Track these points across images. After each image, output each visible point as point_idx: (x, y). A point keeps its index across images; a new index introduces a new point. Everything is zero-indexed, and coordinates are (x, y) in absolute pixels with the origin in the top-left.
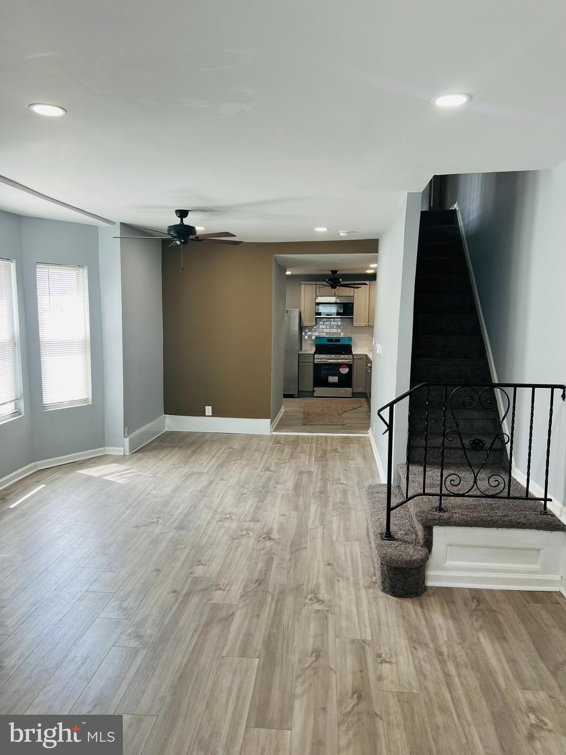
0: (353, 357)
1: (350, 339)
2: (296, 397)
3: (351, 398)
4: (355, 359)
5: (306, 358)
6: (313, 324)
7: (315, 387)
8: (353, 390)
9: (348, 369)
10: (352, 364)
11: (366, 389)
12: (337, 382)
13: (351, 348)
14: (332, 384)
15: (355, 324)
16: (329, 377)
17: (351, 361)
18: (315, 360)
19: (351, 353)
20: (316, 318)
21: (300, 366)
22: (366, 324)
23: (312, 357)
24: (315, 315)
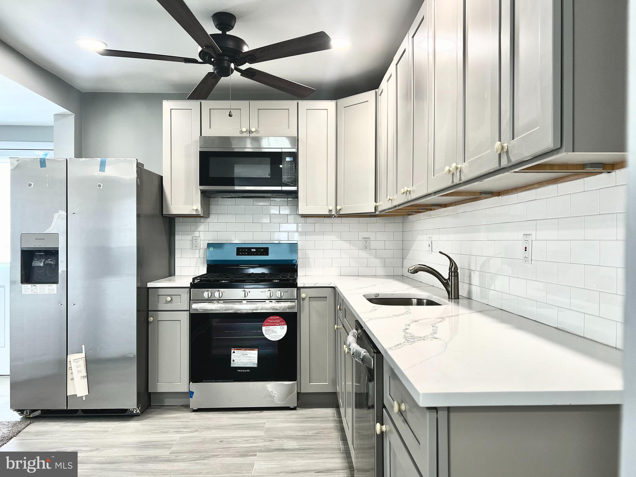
0: (298, 294)
1: (293, 247)
2: (137, 415)
3: (294, 409)
4: (304, 299)
5: (169, 299)
6: (195, 208)
7: (194, 381)
8: (299, 386)
9: (285, 327)
10: (296, 313)
11: (334, 382)
12: (256, 366)
13: (296, 271)
14: (244, 371)
15: (303, 210)
16: (232, 351)
17: (293, 304)
18: (194, 306)
19: (293, 284)
20: (203, 192)
21: (151, 322)
22: (331, 208)
23: (185, 296)
24: (200, 186)
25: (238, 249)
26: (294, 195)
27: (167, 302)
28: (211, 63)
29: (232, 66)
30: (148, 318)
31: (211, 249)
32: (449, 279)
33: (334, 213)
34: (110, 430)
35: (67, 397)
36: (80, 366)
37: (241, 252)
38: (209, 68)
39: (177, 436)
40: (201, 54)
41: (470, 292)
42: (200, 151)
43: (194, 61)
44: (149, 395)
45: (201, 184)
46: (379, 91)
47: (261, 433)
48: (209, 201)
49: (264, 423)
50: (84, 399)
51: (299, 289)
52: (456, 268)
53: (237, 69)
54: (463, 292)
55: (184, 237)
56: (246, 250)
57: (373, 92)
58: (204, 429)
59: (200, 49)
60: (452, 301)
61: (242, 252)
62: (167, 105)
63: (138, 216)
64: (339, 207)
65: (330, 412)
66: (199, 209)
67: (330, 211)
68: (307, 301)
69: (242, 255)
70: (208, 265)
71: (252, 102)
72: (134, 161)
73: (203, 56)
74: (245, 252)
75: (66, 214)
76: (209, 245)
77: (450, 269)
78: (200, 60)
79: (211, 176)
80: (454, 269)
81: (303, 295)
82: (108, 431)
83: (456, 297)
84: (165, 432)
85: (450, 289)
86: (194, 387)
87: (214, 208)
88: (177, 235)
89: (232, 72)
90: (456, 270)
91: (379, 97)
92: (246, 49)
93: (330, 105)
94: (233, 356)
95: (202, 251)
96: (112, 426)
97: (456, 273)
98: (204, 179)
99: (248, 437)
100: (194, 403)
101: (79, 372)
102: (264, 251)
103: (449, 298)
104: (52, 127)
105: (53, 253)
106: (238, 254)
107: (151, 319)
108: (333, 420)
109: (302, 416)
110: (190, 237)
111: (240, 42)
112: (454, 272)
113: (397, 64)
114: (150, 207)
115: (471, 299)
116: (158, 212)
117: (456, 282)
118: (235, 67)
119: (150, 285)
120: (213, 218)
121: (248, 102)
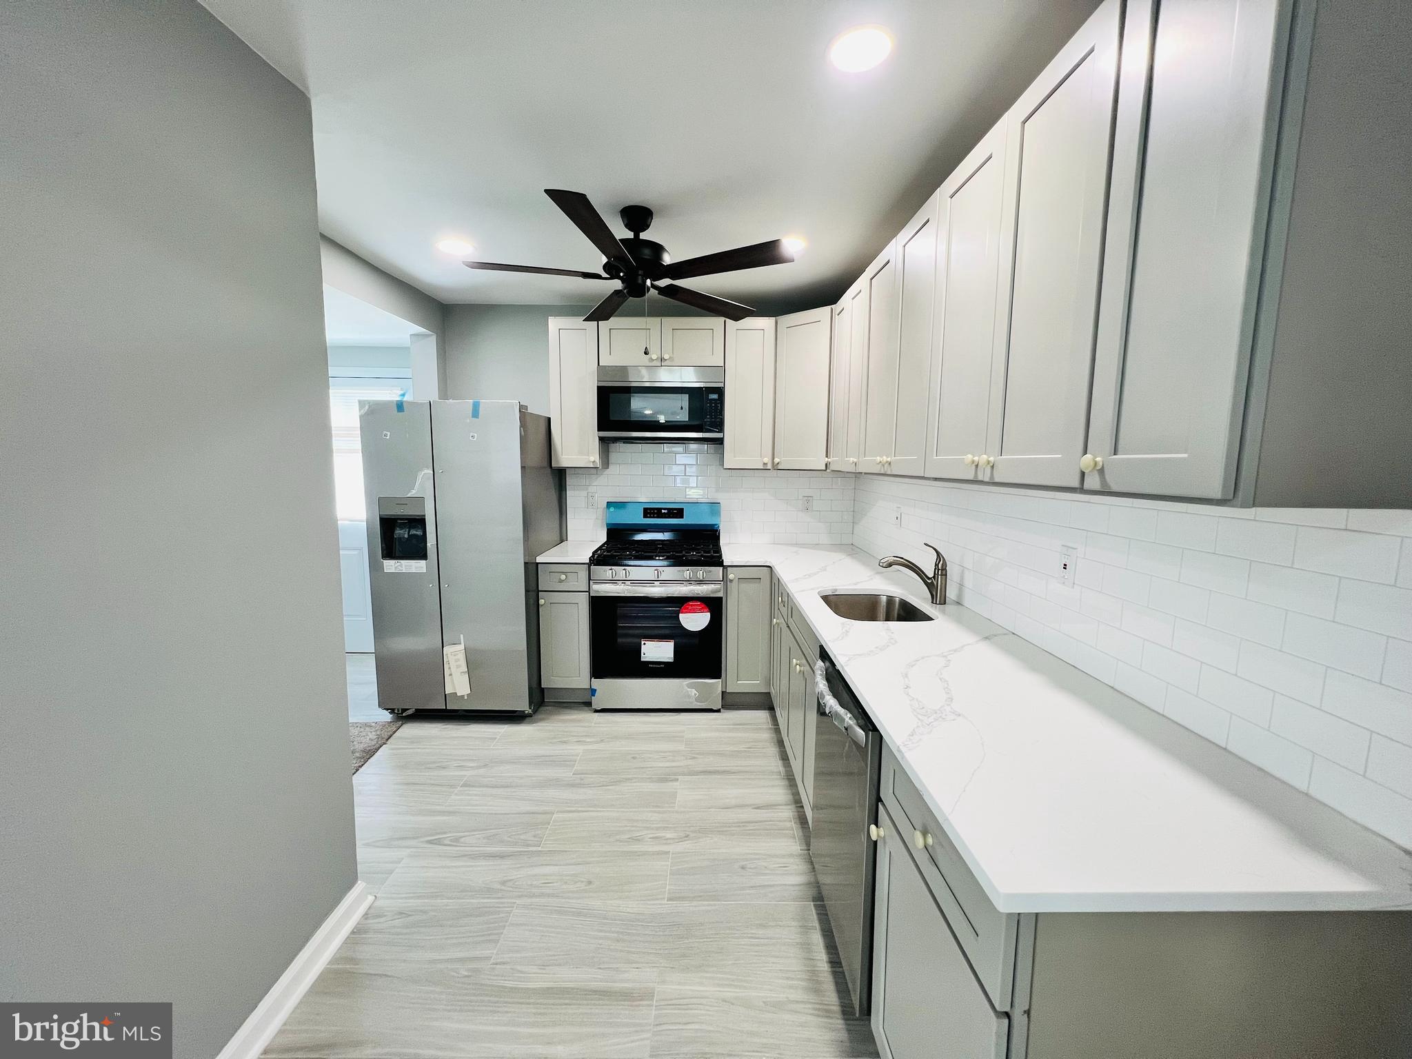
0: (725, 575)
1: (714, 506)
2: (530, 716)
3: (718, 711)
4: (731, 581)
5: (563, 577)
6: (592, 459)
7: (596, 678)
8: (725, 684)
9: (708, 615)
10: (721, 598)
11: (769, 681)
12: (672, 660)
13: (718, 538)
14: (654, 666)
15: (730, 460)
16: (643, 642)
17: (718, 586)
18: (595, 587)
19: (717, 561)
20: (601, 439)
21: (542, 605)
22: (766, 460)
23: (583, 574)
24: (598, 431)
25: (645, 510)
26: (720, 442)
27: (561, 581)
28: (619, 278)
29: (648, 282)
30: (538, 601)
31: (612, 509)
32: (934, 577)
33: (769, 466)
34: (498, 737)
35: (445, 695)
36: (458, 660)
37: (648, 513)
38: (617, 284)
39: (579, 749)
40: (605, 267)
41: (960, 595)
42: (598, 387)
43: (597, 276)
44: (542, 690)
45: (599, 430)
46: (837, 307)
47: (682, 747)
48: (608, 447)
49: (684, 732)
50: (466, 698)
51: (725, 567)
52: (945, 564)
53: (653, 286)
54: (951, 593)
55: (577, 493)
56: (656, 511)
57: (828, 308)
58: (612, 738)
59: (604, 260)
60: (936, 607)
61: (650, 513)
62: (554, 323)
63: (523, 468)
64: (777, 460)
65: (762, 716)
66: (598, 461)
67: (765, 464)
68: (735, 584)
69: (650, 517)
70: (608, 530)
71: (666, 320)
72: (516, 405)
73: (608, 270)
74: (654, 513)
75: (432, 472)
76: (609, 504)
77: (937, 565)
78: (604, 275)
79: (612, 418)
80: (941, 567)
81: (731, 576)
82: (496, 738)
83: (942, 602)
84: (565, 742)
85: (934, 594)
86: (597, 683)
87: (613, 457)
88: (569, 490)
89: (648, 291)
90: (944, 567)
91: (836, 318)
92: (667, 259)
93: (766, 323)
94: (644, 649)
95: (600, 512)
96: (500, 730)
97: (944, 572)
98: (605, 422)
99: (665, 752)
100: (597, 702)
101: (458, 667)
102: (679, 513)
103: (932, 602)
104: (409, 348)
105: (420, 522)
106: (645, 516)
107: (542, 602)
108: (767, 729)
109: (725, 721)
110: (584, 493)
111: (658, 249)
112: (942, 570)
113: (872, 279)
114: (537, 457)
115: (962, 605)
116: (545, 464)
117: (944, 582)
118: (652, 284)
119: (539, 560)
120: (613, 469)
121: (658, 319)
